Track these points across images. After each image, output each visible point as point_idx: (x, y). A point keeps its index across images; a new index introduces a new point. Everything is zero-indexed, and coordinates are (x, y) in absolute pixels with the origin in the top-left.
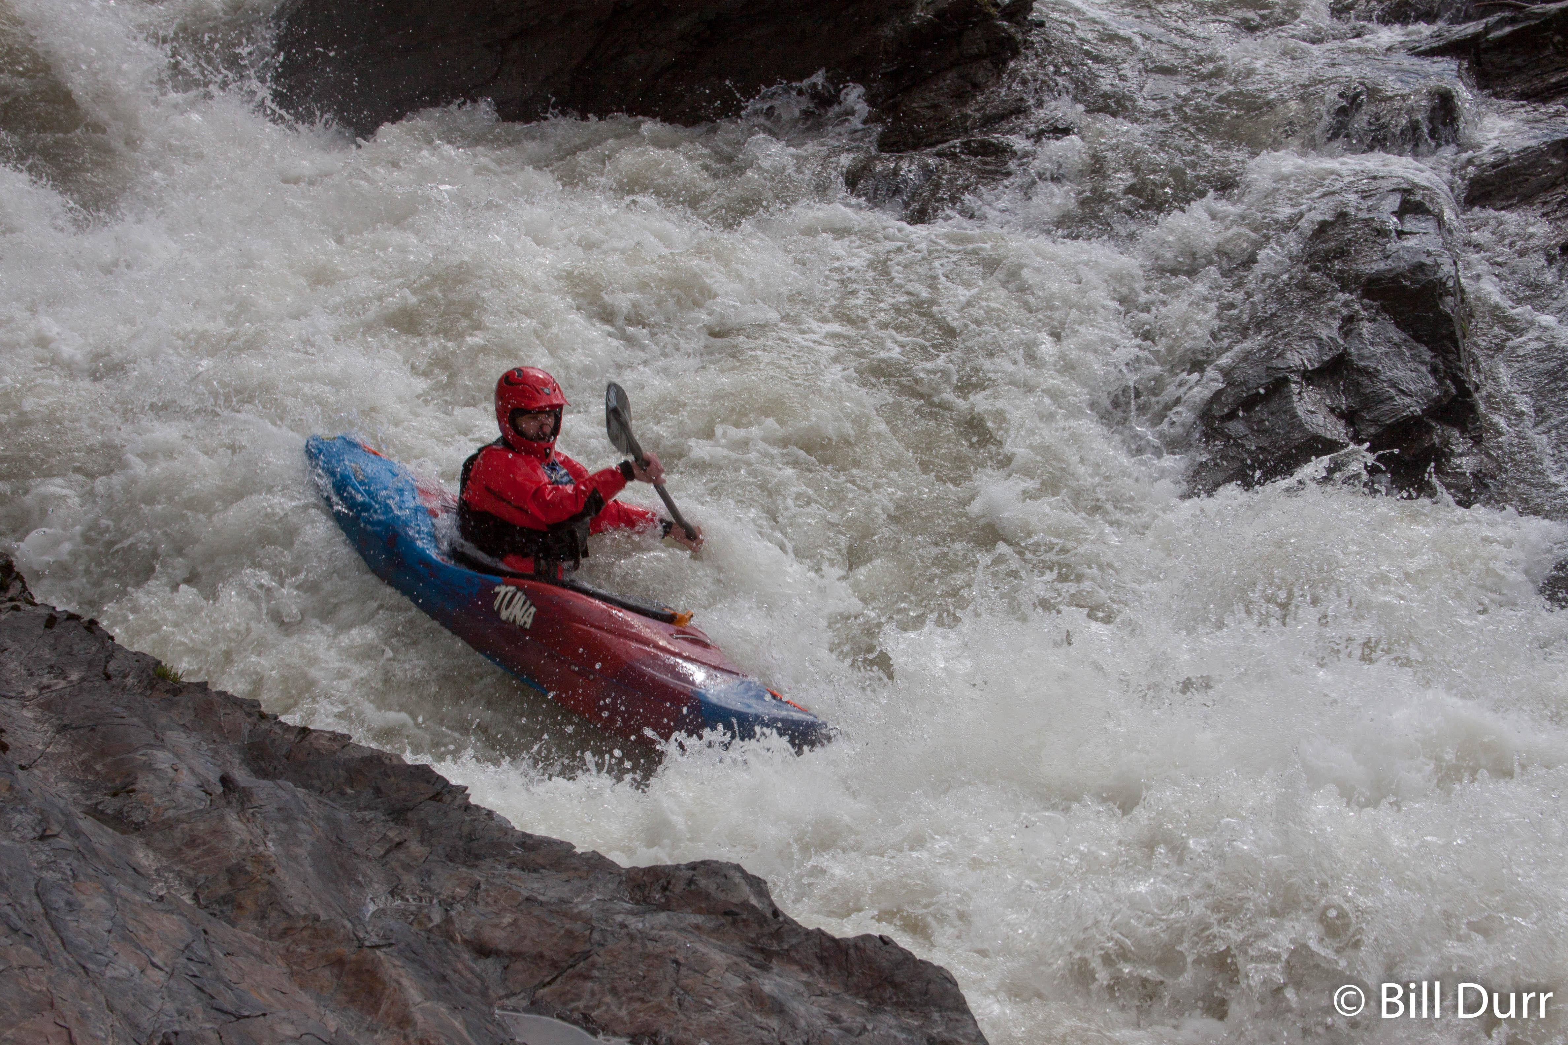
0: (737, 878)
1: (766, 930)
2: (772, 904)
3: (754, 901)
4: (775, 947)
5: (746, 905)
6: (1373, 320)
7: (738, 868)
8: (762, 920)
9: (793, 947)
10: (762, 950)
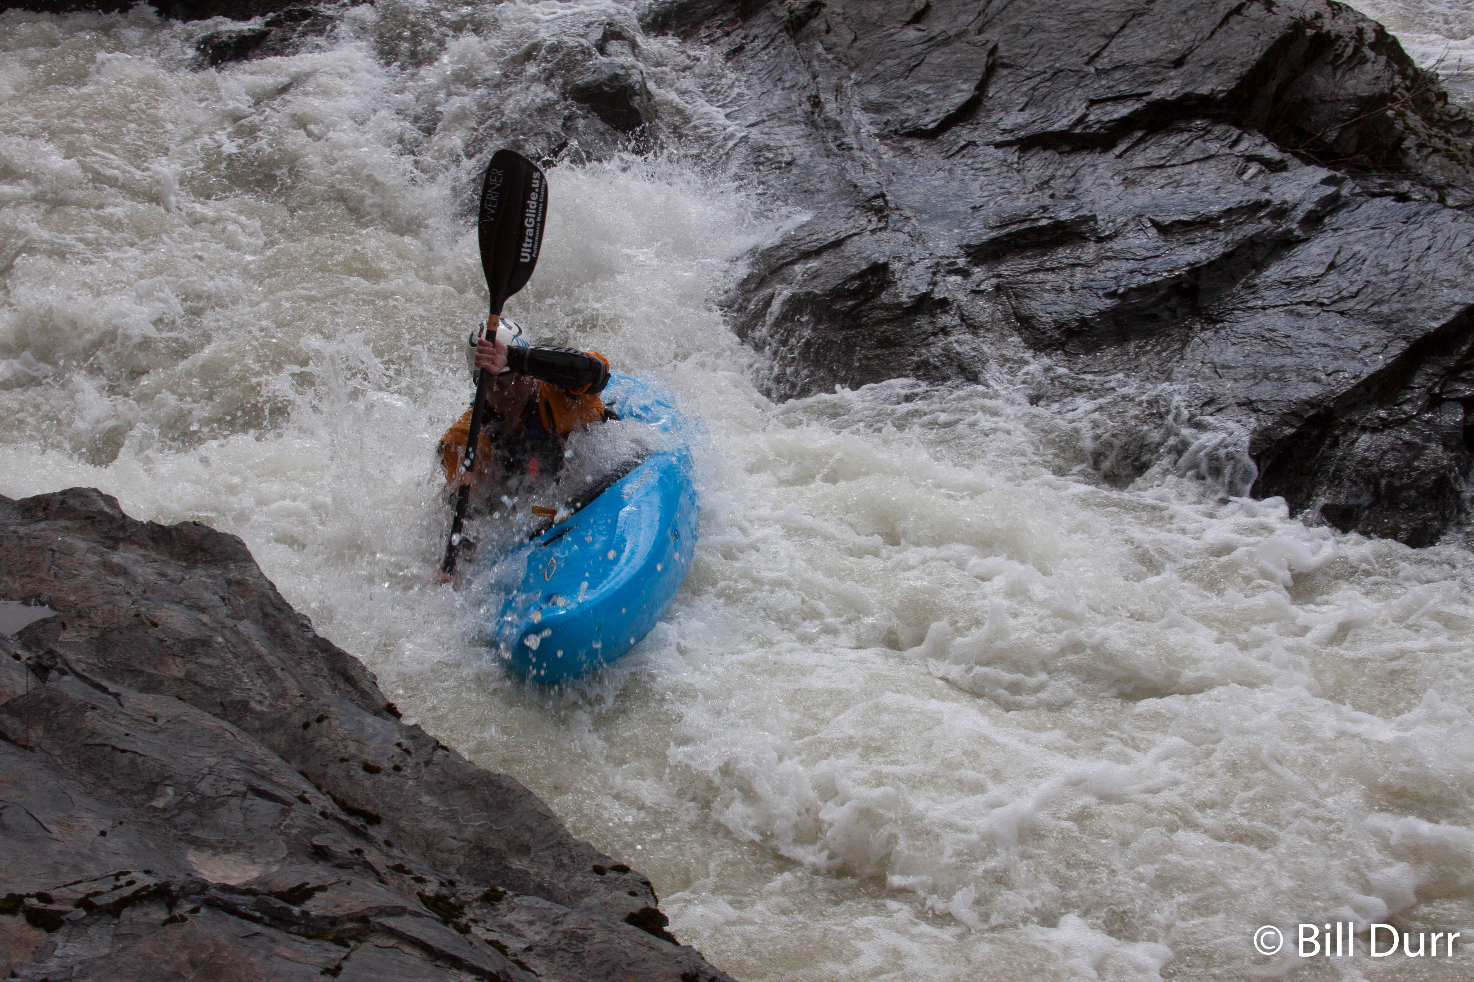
0: (95, 496)
1: (115, 525)
2: (121, 512)
3: (107, 509)
4: (122, 535)
5: (101, 512)
6: (584, 118)
7: (96, 490)
8: (111, 519)
9: (133, 534)
10: (112, 538)
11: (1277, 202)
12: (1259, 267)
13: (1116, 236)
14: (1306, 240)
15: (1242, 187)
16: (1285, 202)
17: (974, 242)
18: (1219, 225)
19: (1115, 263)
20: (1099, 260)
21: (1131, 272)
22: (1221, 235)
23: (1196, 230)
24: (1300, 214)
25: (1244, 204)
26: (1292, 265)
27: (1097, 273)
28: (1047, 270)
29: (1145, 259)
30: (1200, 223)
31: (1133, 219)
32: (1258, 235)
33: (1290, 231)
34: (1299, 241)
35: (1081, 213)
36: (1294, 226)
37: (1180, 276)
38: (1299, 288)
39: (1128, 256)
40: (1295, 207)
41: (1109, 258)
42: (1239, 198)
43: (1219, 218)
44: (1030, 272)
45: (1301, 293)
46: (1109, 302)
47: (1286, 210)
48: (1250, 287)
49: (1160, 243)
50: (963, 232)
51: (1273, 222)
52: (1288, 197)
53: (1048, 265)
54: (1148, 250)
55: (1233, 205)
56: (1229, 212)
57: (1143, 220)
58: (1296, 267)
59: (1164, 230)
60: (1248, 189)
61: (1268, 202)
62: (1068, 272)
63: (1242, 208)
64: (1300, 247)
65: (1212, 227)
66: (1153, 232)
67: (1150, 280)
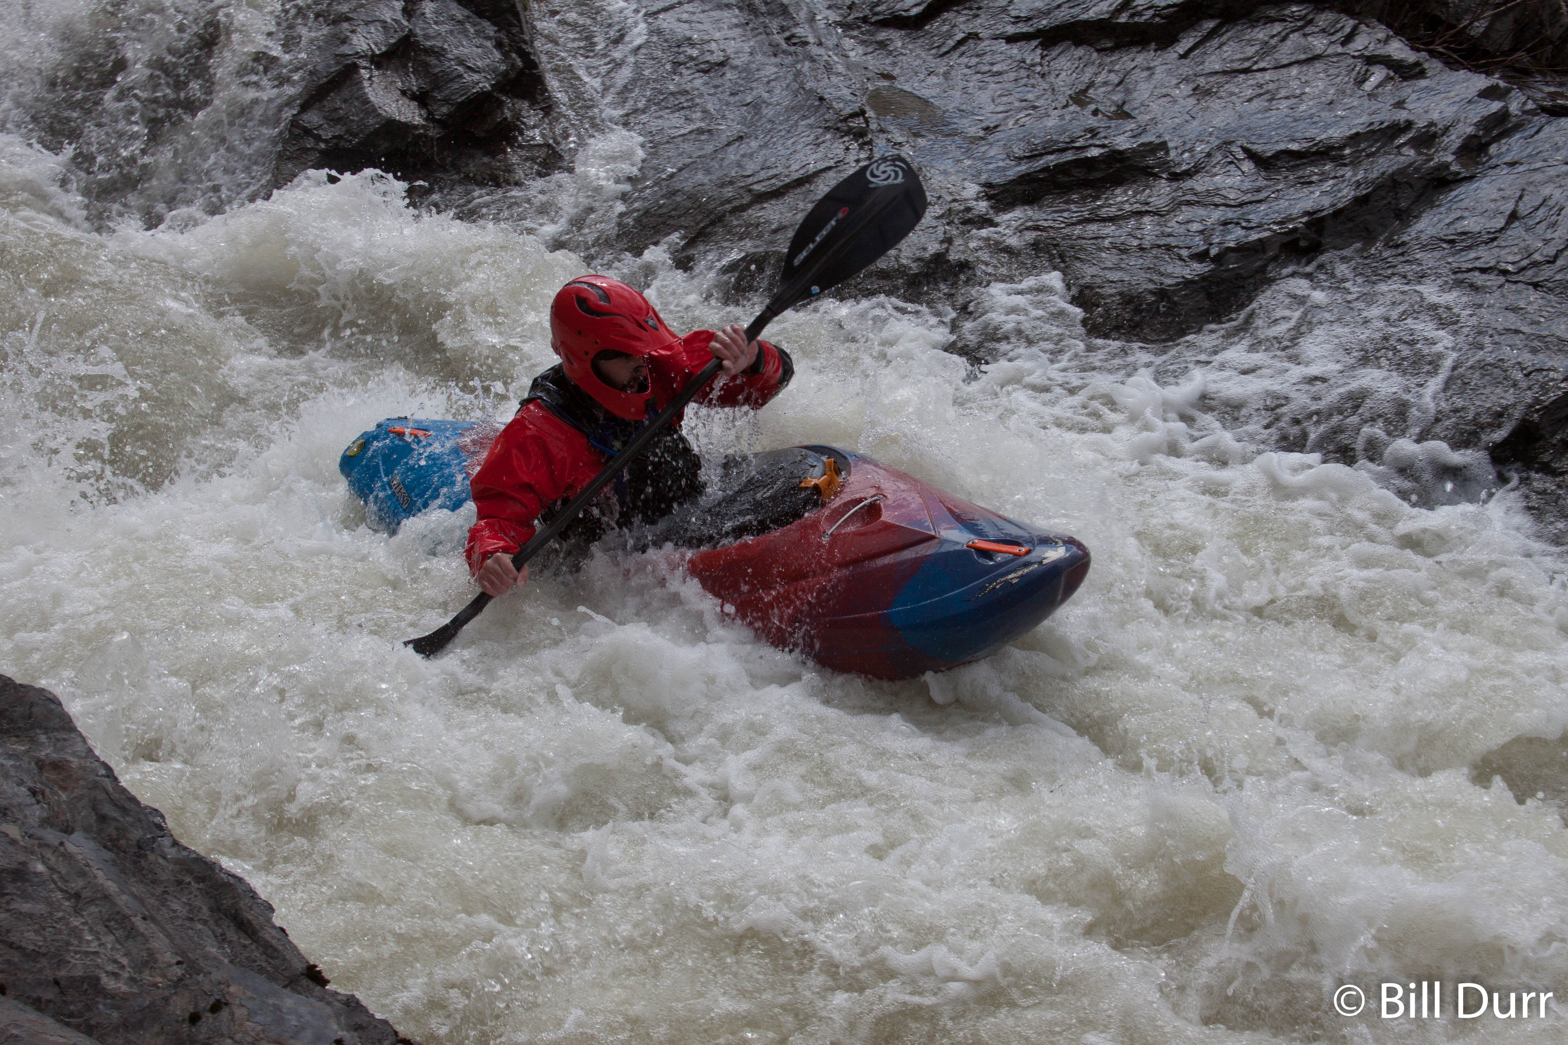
11: (1421, 124)
12: (1405, 217)
13: (1197, 172)
14: (1471, 178)
15: (1366, 103)
16: (1432, 124)
17: (997, 179)
18: (1342, 157)
19: (1201, 212)
20: (1177, 205)
21: (1225, 223)
22: (1348, 172)
23: (1312, 163)
24: (1454, 140)
25: (1376, 127)
26: (1453, 216)
27: (1172, 225)
28: (1104, 220)
29: (1241, 205)
30: (1317, 153)
31: (1219, 148)
32: (1401, 171)
33: (1446, 166)
34: (1458, 180)
35: (1144, 139)
36: (1450, 158)
37: (1295, 230)
38: (1470, 248)
39: (1217, 200)
40: (1447, 129)
41: (1189, 203)
42: (1364, 119)
43: (1342, 147)
44: (1079, 222)
45: (1472, 255)
46: (1196, 266)
47: (1434, 136)
48: (1397, 246)
49: (1261, 183)
50: (979, 164)
51: (1420, 154)
52: (1435, 116)
53: (1104, 212)
54: (1245, 192)
55: (1360, 129)
56: (1355, 138)
57: (1234, 149)
58: (1461, 218)
59: (1263, 163)
60: (1375, 105)
61: (1409, 124)
62: (1133, 222)
63: (1373, 132)
64: (1462, 189)
65: (1333, 159)
66: (1247, 166)
67: (1254, 236)
